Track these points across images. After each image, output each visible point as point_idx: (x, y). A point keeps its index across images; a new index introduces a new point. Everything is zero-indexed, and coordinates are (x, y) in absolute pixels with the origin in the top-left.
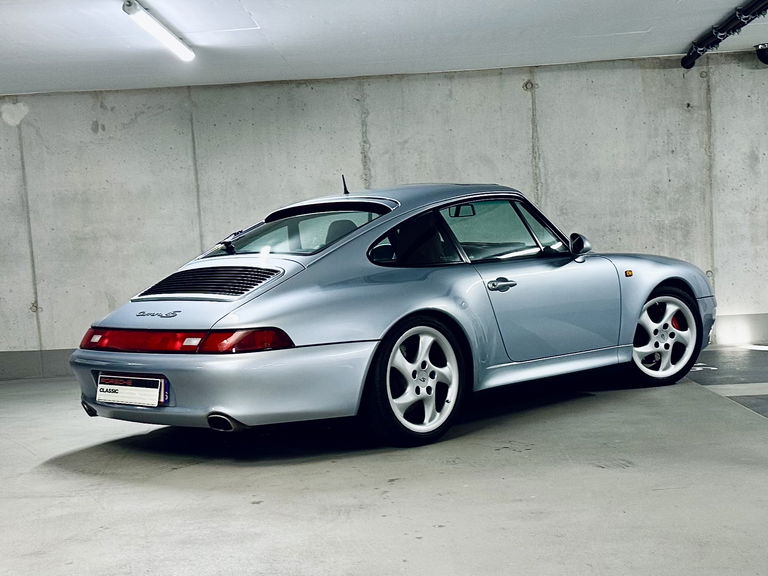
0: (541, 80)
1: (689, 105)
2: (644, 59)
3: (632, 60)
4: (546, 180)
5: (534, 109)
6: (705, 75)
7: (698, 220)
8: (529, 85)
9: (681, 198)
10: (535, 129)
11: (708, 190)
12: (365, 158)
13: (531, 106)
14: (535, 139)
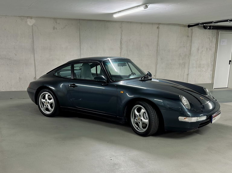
0: (161, 26)
1: (188, 36)
2: (181, 24)
4: (159, 51)
5: (158, 34)
7: (187, 62)
8: (158, 28)
9: (184, 57)
10: (158, 39)
11: (189, 56)
12: (121, 43)
14: (158, 41)
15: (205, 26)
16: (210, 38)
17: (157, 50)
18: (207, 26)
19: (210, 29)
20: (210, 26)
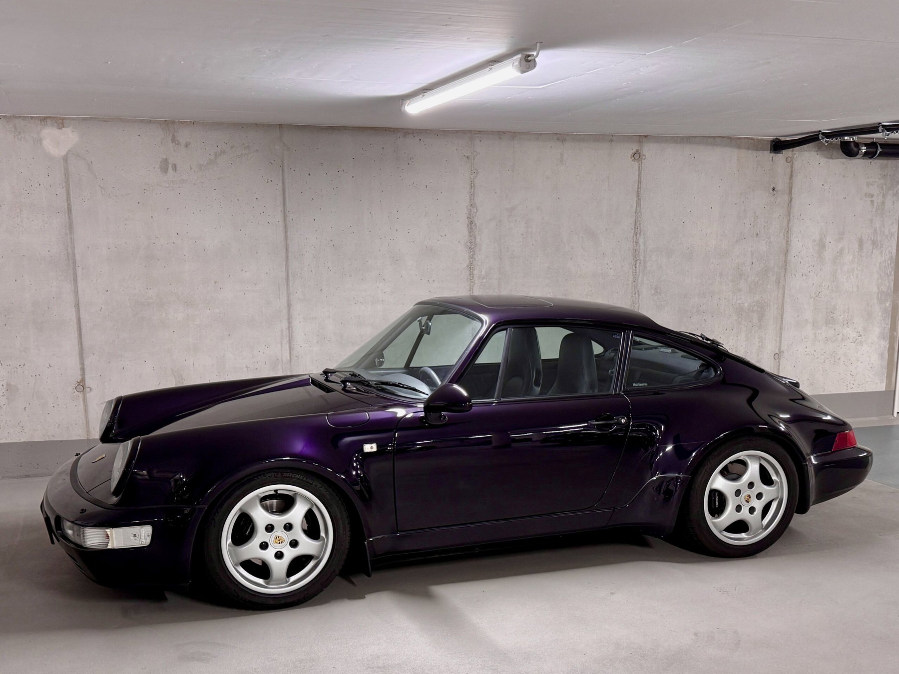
0: (650, 150)
1: (773, 189)
2: (740, 138)
3: (730, 138)
4: (645, 257)
5: (639, 182)
6: (789, 160)
7: (772, 303)
8: (637, 156)
9: (761, 282)
10: (638, 204)
11: (783, 274)
12: (471, 223)
13: (637, 177)
14: (638, 213)
15: (848, 143)
16: (872, 196)
17: (636, 253)
18: (857, 145)
19: (870, 155)
20: (872, 145)
